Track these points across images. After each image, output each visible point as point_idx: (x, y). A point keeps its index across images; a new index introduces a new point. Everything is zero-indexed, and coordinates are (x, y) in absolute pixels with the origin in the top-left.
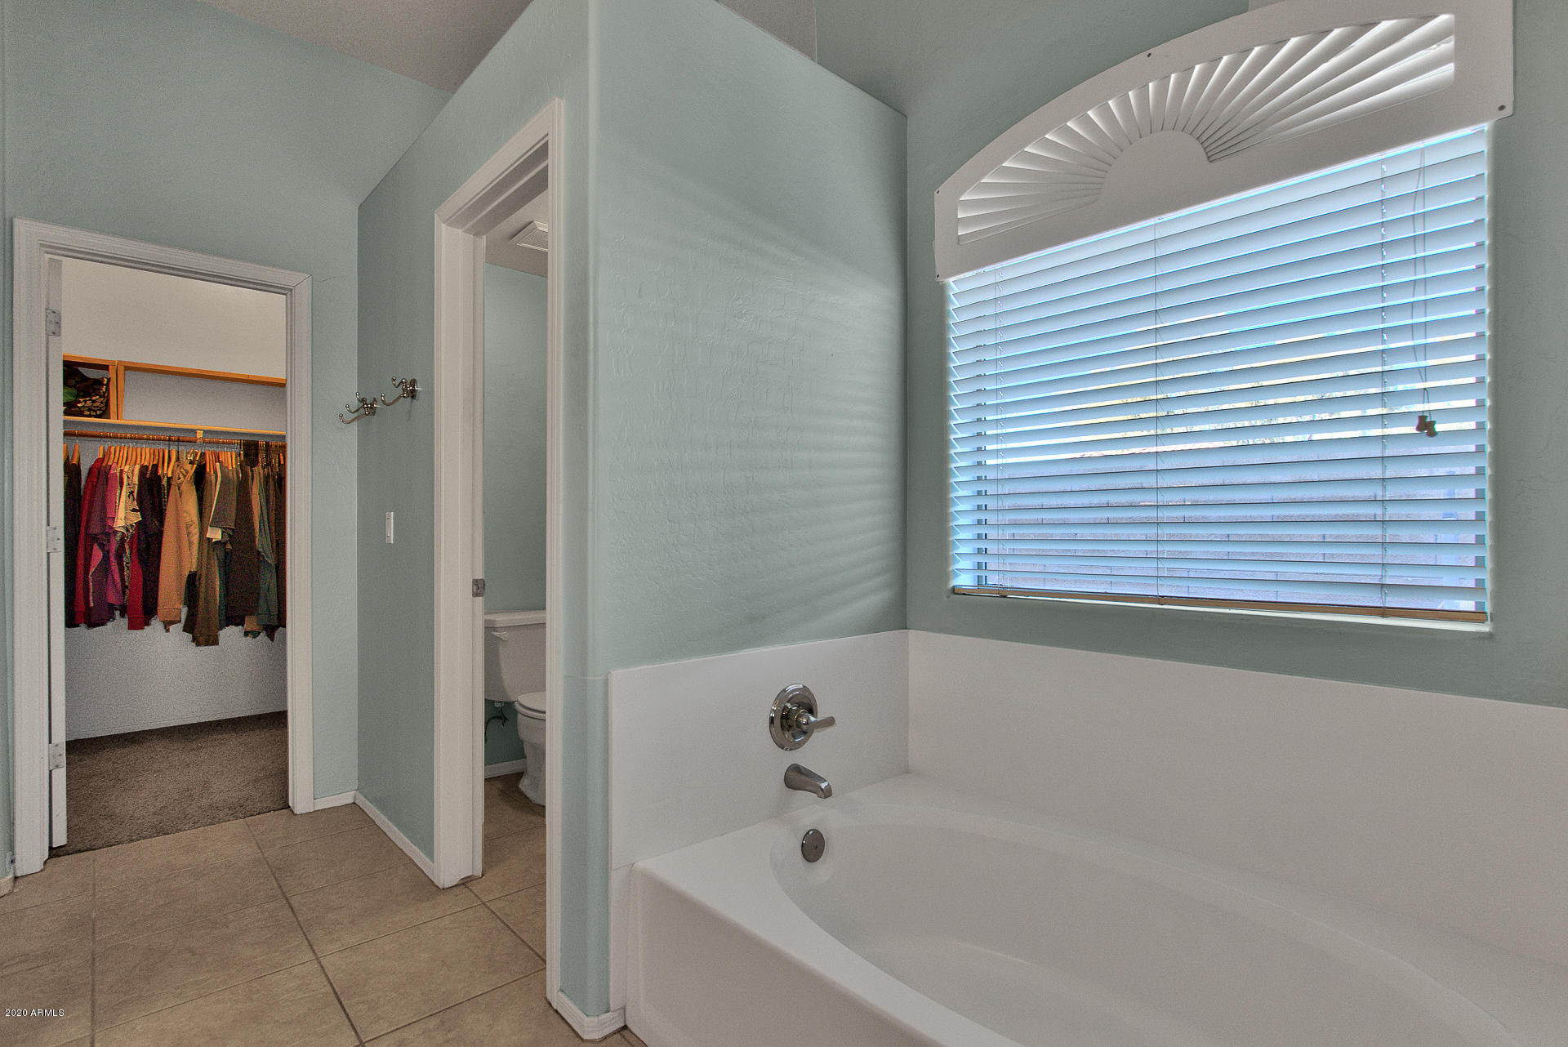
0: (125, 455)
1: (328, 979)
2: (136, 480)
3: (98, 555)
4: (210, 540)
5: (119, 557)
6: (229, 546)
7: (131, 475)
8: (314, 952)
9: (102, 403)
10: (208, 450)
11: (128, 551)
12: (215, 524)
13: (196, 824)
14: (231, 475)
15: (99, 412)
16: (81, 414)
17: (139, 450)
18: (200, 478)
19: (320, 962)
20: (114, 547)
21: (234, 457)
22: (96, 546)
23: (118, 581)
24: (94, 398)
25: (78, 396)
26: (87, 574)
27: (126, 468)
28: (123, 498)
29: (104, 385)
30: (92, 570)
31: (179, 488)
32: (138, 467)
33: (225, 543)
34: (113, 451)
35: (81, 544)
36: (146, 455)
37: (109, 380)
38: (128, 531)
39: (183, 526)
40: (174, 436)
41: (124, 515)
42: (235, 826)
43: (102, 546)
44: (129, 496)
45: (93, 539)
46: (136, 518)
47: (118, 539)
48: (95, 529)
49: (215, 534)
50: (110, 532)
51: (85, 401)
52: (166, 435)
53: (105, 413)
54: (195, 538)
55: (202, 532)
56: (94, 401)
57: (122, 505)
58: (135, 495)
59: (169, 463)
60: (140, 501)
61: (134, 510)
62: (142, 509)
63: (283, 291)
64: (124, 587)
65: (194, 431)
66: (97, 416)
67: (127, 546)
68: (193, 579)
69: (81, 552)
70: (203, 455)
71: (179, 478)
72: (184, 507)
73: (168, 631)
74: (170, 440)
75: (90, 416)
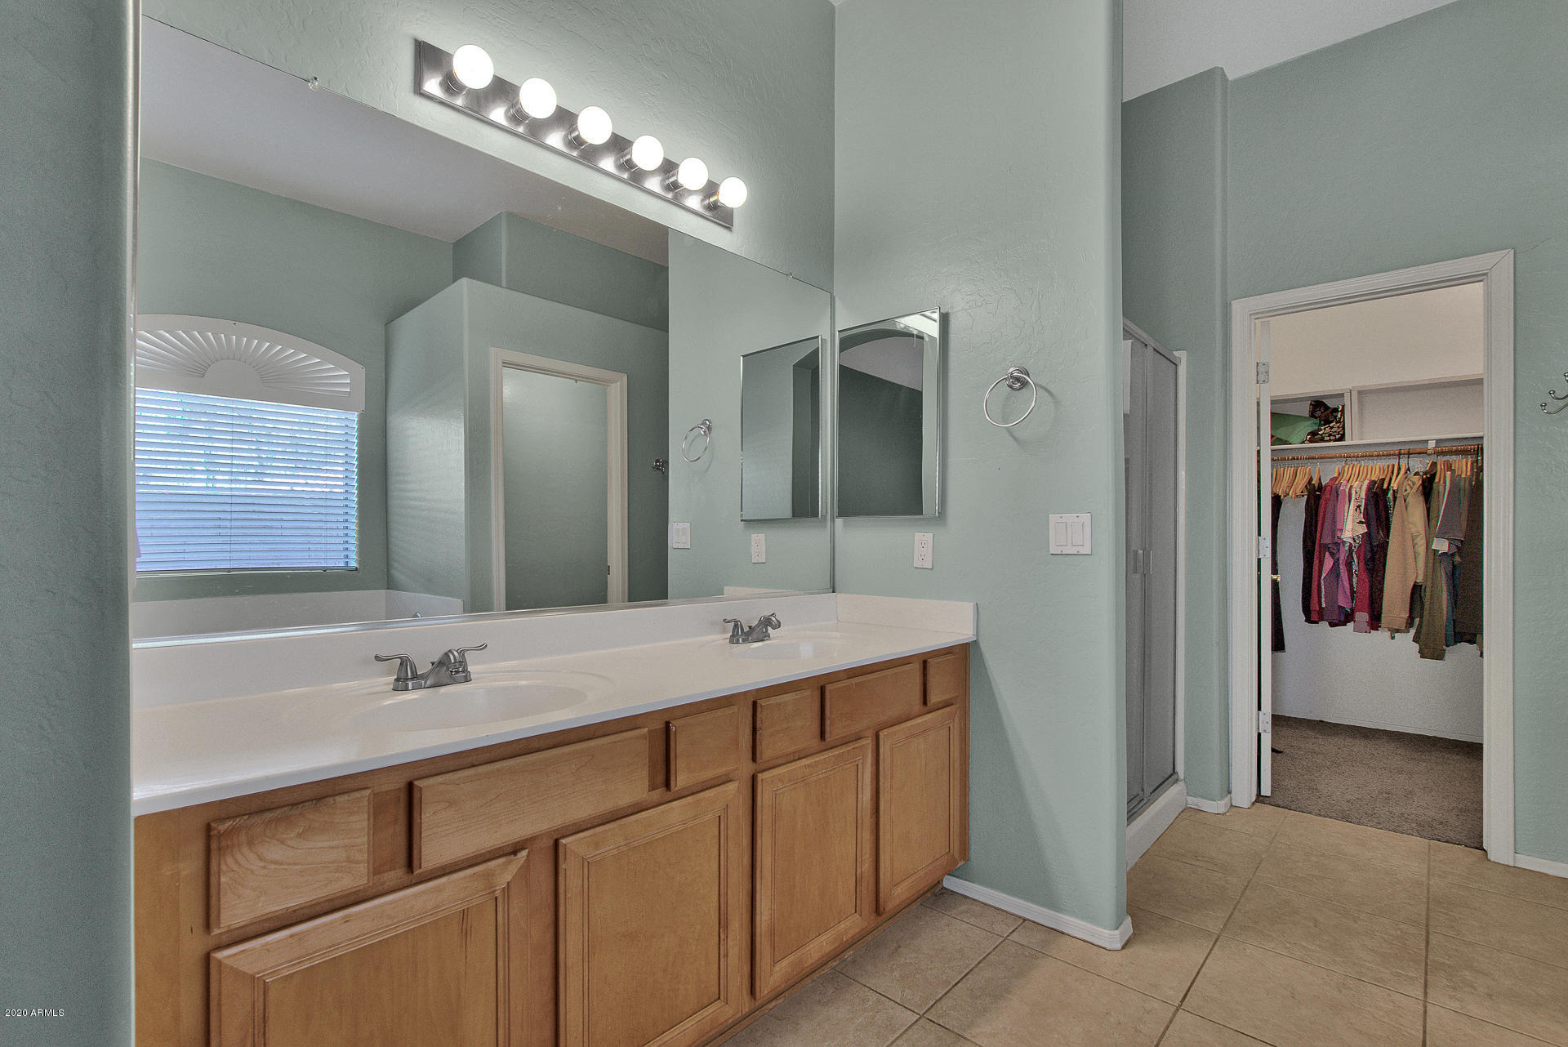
0: (1357, 472)
1: (1425, 1026)
2: (1363, 495)
3: (1328, 563)
4: (1435, 551)
5: (1349, 564)
6: (1457, 559)
7: (1359, 490)
8: (1426, 994)
9: (1338, 427)
10: (1441, 459)
11: (1356, 560)
12: (1441, 535)
13: (1378, 825)
14: (1462, 484)
15: (1337, 437)
16: (1322, 440)
17: (1370, 467)
18: (1428, 487)
19: (1425, 1007)
20: (1343, 556)
21: (1469, 464)
22: (1327, 554)
23: (1347, 585)
24: (1331, 425)
25: (1320, 425)
26: (1320, 577)
27: (1356, 484)
28: (1351, 512)
29: (1338, 411)
30: (1324, 575)
31: (1405, 501)
32: (1367, 482)
33: (1453, 555)
34: (1346, 470)
35: (1316, 554)
36: (1375, 470)
37: (1343, 407)
38: (1355, 541)
39: (1408, 537)
40: (1405, 448)
41: (1351, 527)
42: (1418, 843)
43: (1332, 555)
44: (1356, 510)
45: (1325, 548)
46: (1363, 529)
47: (1347, 548)
48: (1327, 540)
49: (1442, 546)
50: (1339, 543)
51: (1325, 429)
52: (1396, 449)
53: (1342, 438)
54: (1421, 550)
55: (1428, 544)
56: (1331, 428)
57: (1350, 519)
58: (1362, 508)
59: (1397, 476)
60: (1366, 514)
61: (1360, 522)
62: (1368, 523)
63: (1480, 278)
64: (1352, 592)
65: (1426, 441)
66: (1336, 440)
67: (1355, 556)
68: (1417, 589)
69: (1316, 562)
70: (1434, 464)
71: (1406, 490)
72: (1410, 518)
73: (1393, 638)
74: (1400, 454)
75: (1330, 441)
